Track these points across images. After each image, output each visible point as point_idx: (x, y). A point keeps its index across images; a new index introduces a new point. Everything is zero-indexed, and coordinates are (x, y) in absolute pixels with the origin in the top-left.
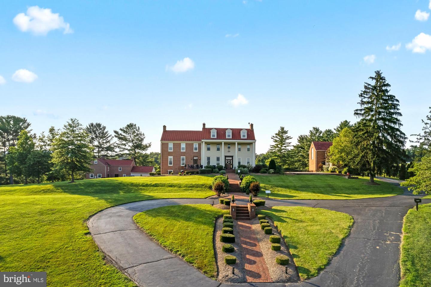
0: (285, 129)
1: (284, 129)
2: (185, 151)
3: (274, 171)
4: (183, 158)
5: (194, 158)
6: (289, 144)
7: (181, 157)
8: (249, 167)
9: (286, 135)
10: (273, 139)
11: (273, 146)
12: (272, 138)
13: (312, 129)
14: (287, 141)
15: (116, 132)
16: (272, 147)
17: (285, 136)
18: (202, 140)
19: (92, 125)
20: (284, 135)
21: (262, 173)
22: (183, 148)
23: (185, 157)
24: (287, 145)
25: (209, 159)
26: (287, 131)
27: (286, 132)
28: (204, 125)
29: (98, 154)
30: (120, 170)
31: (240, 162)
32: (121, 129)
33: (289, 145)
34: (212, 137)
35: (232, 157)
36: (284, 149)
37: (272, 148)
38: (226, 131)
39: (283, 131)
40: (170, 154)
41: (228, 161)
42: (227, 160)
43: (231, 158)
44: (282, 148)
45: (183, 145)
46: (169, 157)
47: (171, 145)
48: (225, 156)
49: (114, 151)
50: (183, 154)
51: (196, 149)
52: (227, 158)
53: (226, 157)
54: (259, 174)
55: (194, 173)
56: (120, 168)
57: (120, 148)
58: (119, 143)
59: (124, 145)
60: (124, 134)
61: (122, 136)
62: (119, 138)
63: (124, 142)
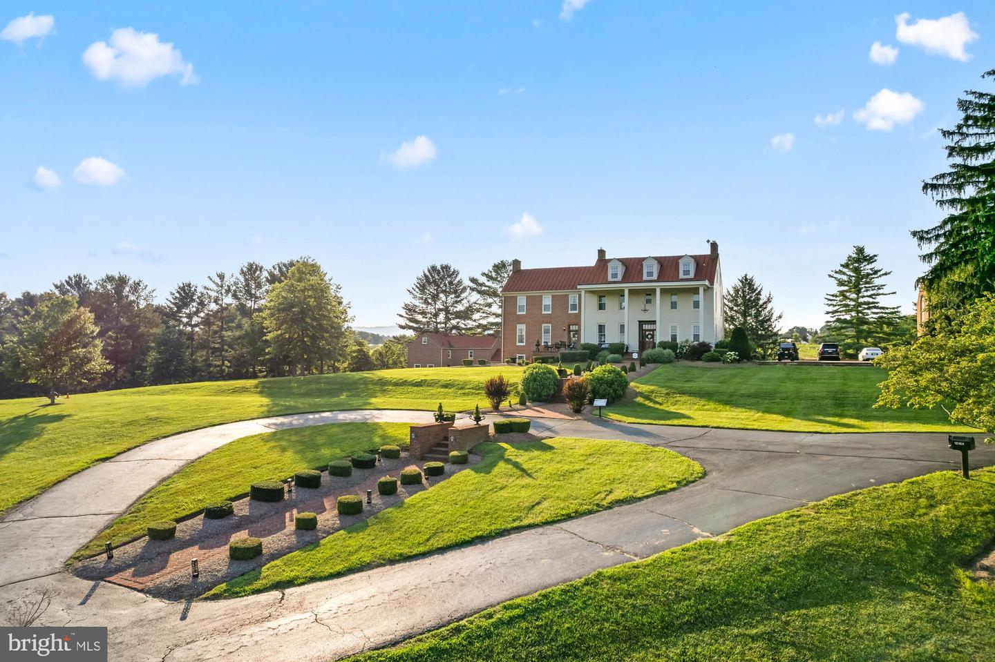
1: (866, 251)
2: (550, 312)
3: (738, 355)
4: (546, 328)
5: (571, 327)
6: (879, 289)
7: (543, 325)
8: (685, 346)
9: (872, 265)
10: (832, 277)
11: (833, 296)
12: (830, 276)
14: (877, 282)
15: (473, 280)
16: (832, 298)
17: (866, 268)
18: (579, 287)
19: (434, 268)
21: (707, 362)
22: (547, 307)
23: (550, 325)
24: (875, 292)
25: (601, 328)
26: (875, 256)
27: (870, 259)
28: (603, 252)
29: (443, 325)
30: (471, 356)
31: (676, 335)
32: (484, 274)
33: (880, 291)
34: (610, 279)
35: (655, 322)
36: (865, 303)
37: (831, 300)
38: (645, 263)
39: (861, 257)
40: (520, 320)
41: (647, 333)
42: (646, 330)
43: (653, 327)
44: (861, 300)
45: (547, 300)
46: (519, 327)
47: (522, 301)
48: (640, 322)
49: (471, 319)
50: (547, 319)
51: (574, 307)
52: (645, 327)
54: (700, 363)
55: (549, 360)
56: (471, 353)
57: (483, 313)
58: (482, 302)
59: (490, 305)
60: (490, 284)
61: (486, 288)
62: (479, 292)
63: (490, 300)
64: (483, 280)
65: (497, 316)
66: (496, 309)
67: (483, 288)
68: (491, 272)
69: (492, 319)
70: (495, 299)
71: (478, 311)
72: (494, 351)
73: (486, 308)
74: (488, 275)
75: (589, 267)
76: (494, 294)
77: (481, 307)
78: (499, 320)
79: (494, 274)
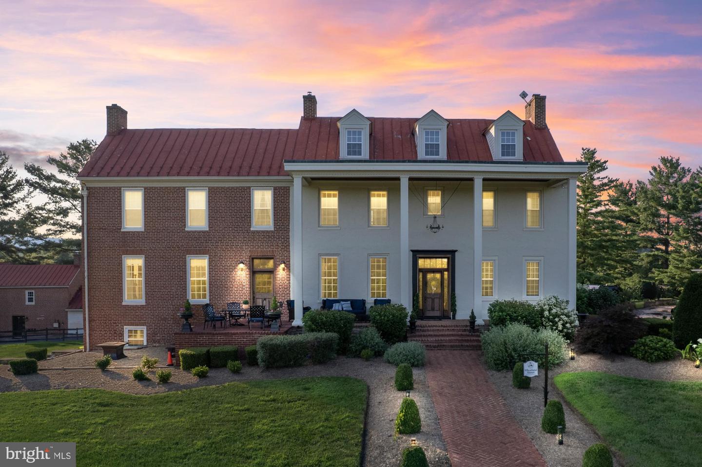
0: (598, 157)
1: (596, 155)
2: (207, 228)
4: (197, 264)
5: (256, 262)
7: (189, 256)
9: (602, 174)
13: (658, 163)
15: (34, 171)
17: (598, 177)
18: (288, 167)
20: (596, 176)
22: (197, 215)
26: (605, 162)
28: (310, 101)
34: (345, 155)
35: (450, 254)
38: (418, 129)
39: (591, 163)
40: (129, 244)
41: (429, 276)
42: (426, 271)
43: (441, 263)
45: (198, 199)
46: (128, 261)
48: (414, 252)
51: (263, 216)
52: (423, 263)
53: (417, 254)
56: (31, 294)
57: (54, 224)
58: (52, 207)
59: (64, 212)
60: (63, 177)
61: (58, 185)
62: (45, 190)
63: (65, 204)
64: (51, 170)
65: (79, 229)
66: (74, 218)
67: (53, 184)
68: (65, 157)
69: (69, 235)
70: (75, 203)
71: (44, 221)
72: (73, 292)
73: (59, 217)
74: (61, 162)
75: (288, 131)
76: (72, 194)
77: (51, 215)
78: (78, 236)
79: (71, 162)
